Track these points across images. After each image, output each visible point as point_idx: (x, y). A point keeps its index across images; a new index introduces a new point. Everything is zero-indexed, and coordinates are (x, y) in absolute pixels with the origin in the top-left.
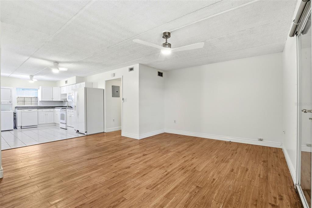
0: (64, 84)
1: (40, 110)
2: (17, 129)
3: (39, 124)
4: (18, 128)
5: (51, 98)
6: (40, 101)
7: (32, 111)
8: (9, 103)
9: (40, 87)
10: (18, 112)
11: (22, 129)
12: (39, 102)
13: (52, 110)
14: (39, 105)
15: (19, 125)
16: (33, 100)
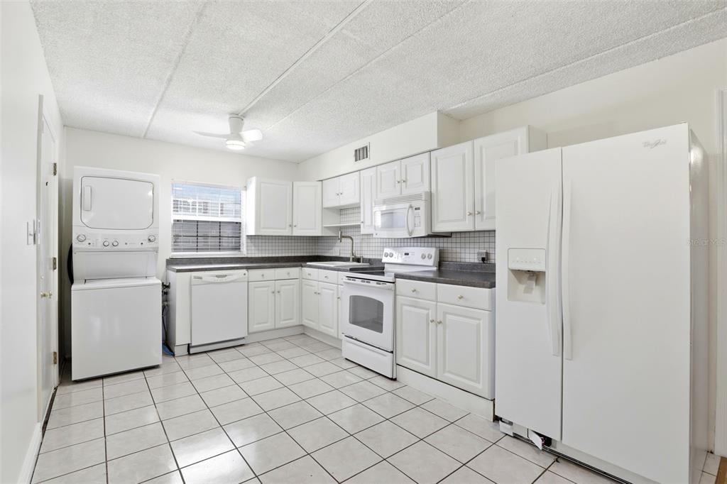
0: (350, 164)
1: (256, 274)
2: (174, 355)
3: (250, 331)
4: (177, 351)
5: (288, 224)
6: (248, 237)
7: (228, 279)
8: (147, 245)
9: (254, 179)
10: (180, 281)
11: (191, 357)
12: (244, 240)
13: (294, 271)
14: (245, 252)
15: (181, 338)
16: (227, 231)
